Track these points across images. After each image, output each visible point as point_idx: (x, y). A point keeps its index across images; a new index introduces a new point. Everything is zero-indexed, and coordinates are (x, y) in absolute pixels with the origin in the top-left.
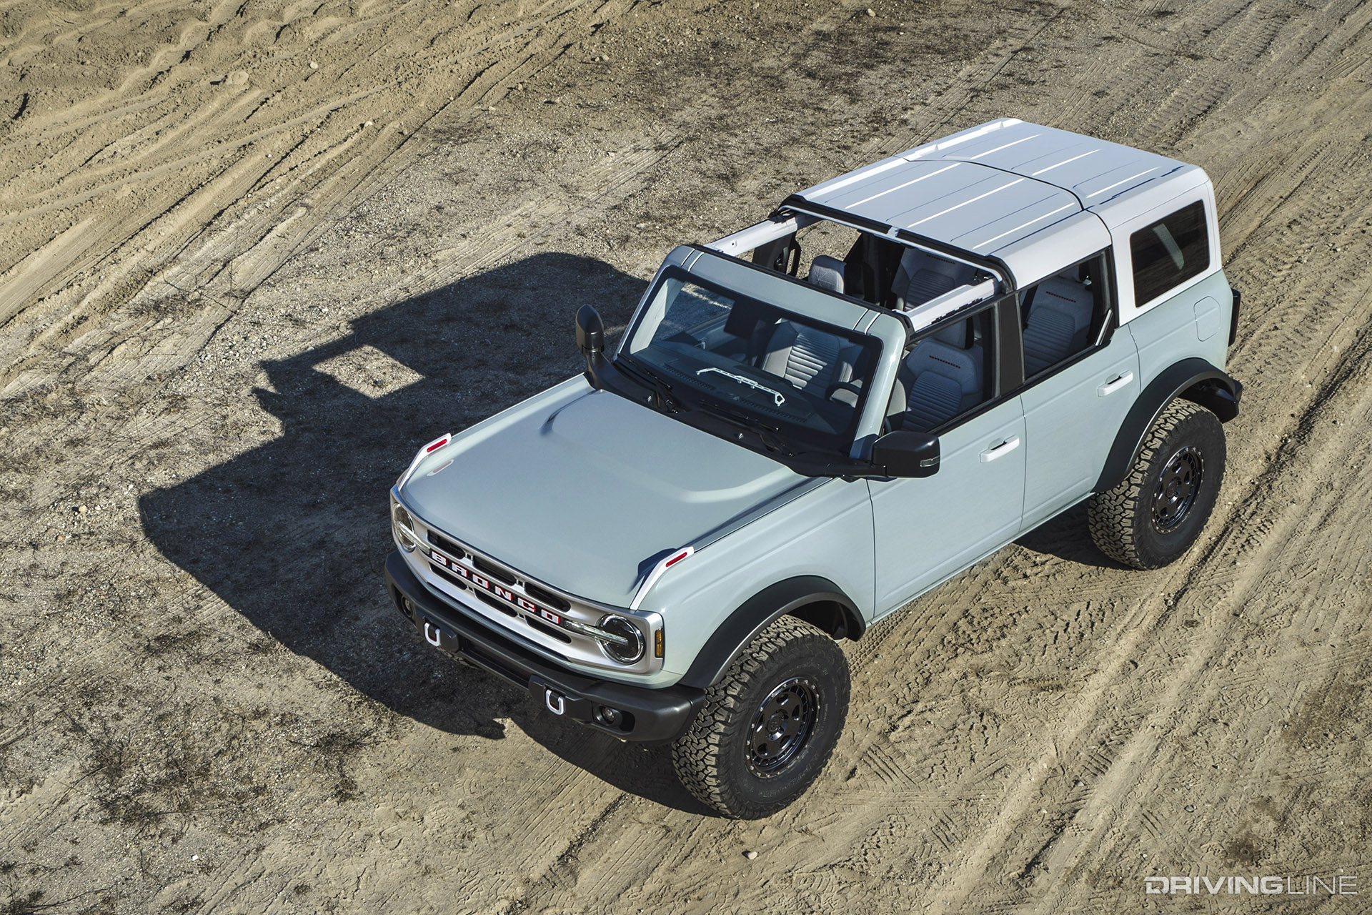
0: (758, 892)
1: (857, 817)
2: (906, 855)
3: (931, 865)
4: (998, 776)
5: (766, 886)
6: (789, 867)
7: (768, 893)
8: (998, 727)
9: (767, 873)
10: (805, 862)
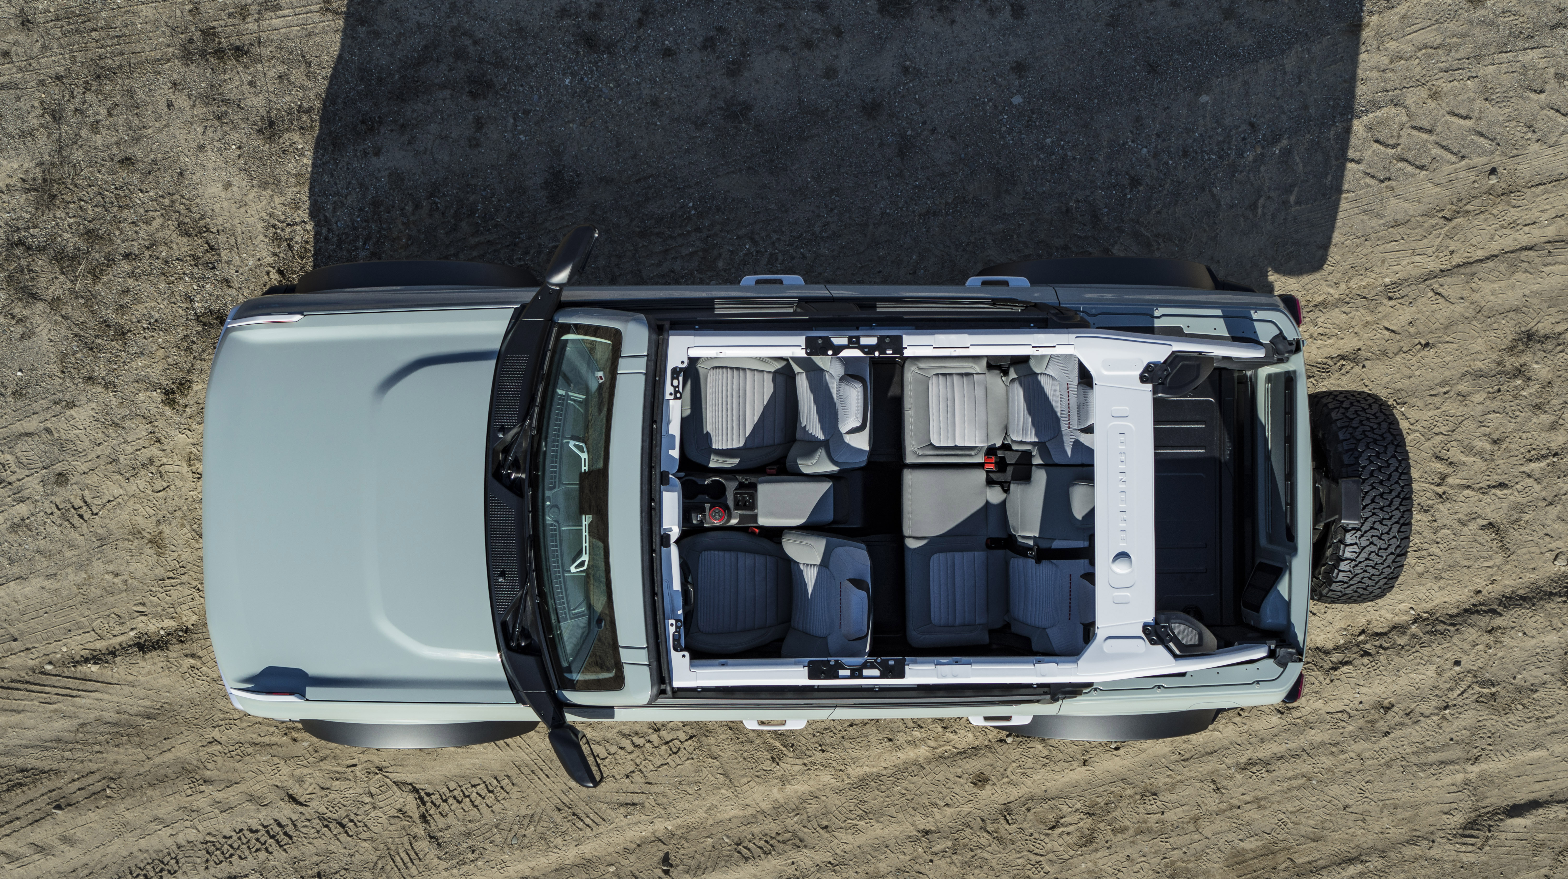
0: (339, 769)
1: (485, 756)
2: (470, 825)
3: (473, 852)
4: (622, 810)
5: (350, 769)
6: (385, 764)
7: (345, 776)
8: (688, 759)
9: (364, 758)
10: (399, 769)
